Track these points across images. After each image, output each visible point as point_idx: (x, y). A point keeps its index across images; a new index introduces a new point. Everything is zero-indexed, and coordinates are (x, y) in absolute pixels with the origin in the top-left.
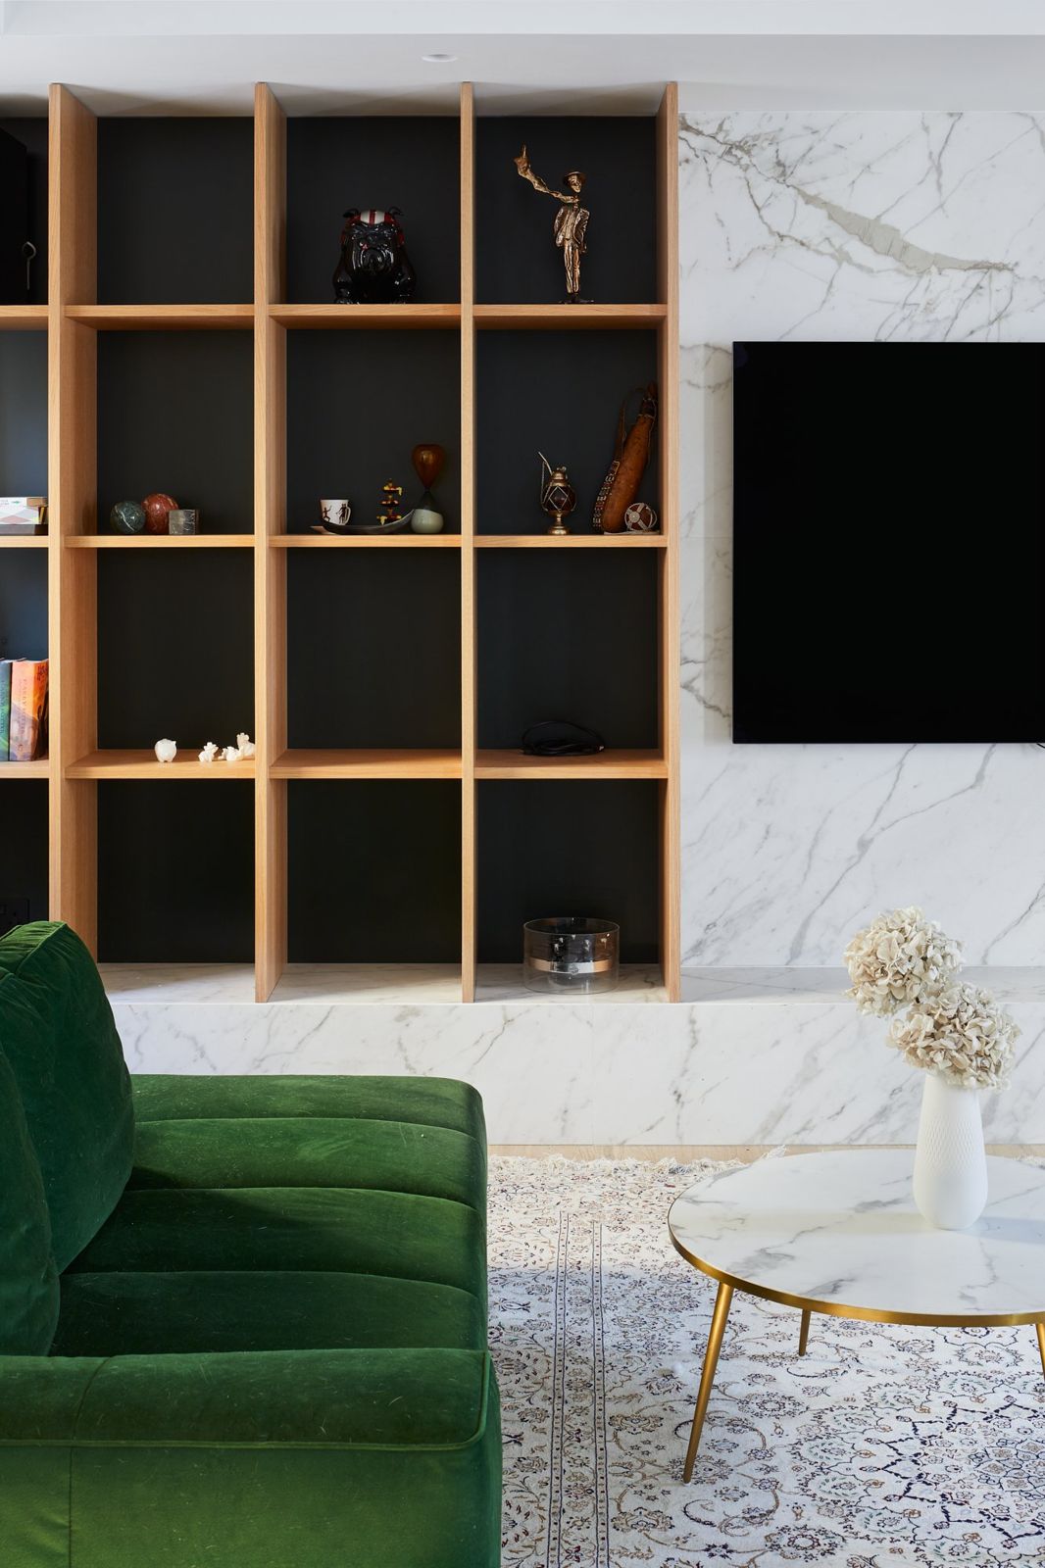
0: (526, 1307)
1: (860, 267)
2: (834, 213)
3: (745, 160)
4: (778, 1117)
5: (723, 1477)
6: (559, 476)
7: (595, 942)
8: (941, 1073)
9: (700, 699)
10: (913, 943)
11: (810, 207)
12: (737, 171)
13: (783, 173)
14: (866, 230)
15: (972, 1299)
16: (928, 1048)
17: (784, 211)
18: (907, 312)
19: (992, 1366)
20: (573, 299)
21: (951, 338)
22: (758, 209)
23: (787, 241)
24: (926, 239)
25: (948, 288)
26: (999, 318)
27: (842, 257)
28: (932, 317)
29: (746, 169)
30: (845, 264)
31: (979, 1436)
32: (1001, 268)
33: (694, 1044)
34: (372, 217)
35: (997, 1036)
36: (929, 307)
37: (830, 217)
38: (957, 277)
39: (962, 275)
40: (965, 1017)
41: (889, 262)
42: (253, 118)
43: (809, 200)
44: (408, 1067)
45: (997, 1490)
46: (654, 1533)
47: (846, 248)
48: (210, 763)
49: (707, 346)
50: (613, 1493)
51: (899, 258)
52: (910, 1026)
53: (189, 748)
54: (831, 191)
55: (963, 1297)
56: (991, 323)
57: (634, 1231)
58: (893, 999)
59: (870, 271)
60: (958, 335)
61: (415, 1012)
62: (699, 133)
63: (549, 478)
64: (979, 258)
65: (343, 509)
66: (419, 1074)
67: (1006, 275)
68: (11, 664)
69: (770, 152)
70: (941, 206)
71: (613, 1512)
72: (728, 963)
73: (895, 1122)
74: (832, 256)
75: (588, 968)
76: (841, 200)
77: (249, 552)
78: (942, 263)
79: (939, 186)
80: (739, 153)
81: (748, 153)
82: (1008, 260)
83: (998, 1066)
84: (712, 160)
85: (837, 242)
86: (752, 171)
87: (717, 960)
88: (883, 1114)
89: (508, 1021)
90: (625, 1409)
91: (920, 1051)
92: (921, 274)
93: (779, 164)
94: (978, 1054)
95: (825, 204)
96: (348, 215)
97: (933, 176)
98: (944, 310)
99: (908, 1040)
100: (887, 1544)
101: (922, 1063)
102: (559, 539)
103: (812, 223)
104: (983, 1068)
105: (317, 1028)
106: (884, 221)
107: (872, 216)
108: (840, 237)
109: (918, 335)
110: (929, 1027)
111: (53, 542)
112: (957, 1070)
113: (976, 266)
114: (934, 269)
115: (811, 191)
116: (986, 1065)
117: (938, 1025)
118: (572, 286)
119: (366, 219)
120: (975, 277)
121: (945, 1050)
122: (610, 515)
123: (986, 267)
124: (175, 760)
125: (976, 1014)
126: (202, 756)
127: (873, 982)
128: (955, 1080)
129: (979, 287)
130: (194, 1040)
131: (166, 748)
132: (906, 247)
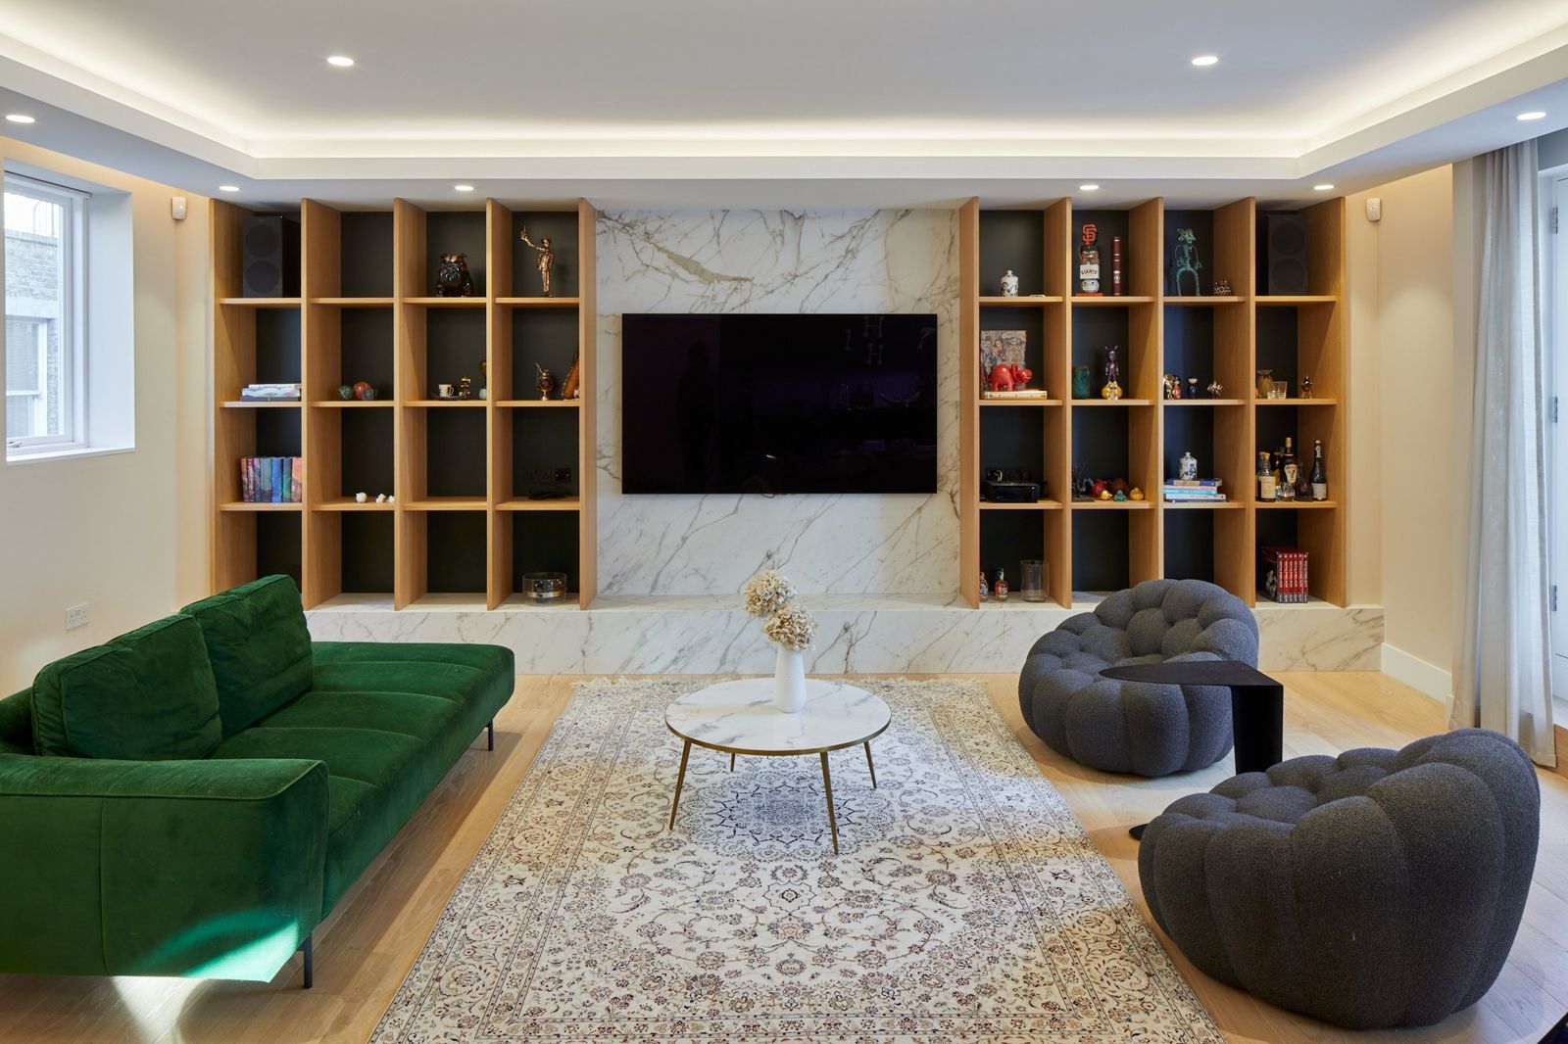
0: (588, 746)
1: (683, 280)
2: (671, 256)
3: (631, 231)
4: (628, 661)
5: (644, 818)
6: (544, 374)
7: (555, 582)
8: (784, 644)
9: (611, 474)
10: (772, 586)
11: (660, 253)
12: (628, 237)
13: (648, 238)
14: (686, 263)
15: (791, 743)
16: (778, 633)
17: (648, 253)
18: (704, 300)
19: (784, 769)
20: (546, 295)
21: (724, 312)
22: (637, 253)
23: (650, 268)
24: (713, 267)
25: (722, 289)
26: (745, 303)
27: (675, 275)
28: (715, 302)
29: (631, 235)
30: (676, 279)
31: (764, 800)
32: (746, 280)
33: (591, 628)
34: (451, 258)
35: (808, 626)
36: (714, 298)
37: (669, 257)
38: (727, 284)
39: (729, 283)
40: (794, 618)
41: (696, 278)
42: (392, 213)
43: (660, 249)
44: (463, 640)
45: (761, 822)
46: (605, 842)
47: (677, 271)
48: (380, 503)
49: (614, 315)
50: (593, 826)
51: (700, 276)
52: (771, 622)
53: (372, 496)
54: (671, 245)
55: (788, 742)
56: (741, 305)
57: (650, 712)
58: (763, 613)
59: (687, 282)
60: (726, 311)
61: (466, 615)
62: (610, 219)
63: (541, 375)
64: (736, 275)
65: (449, 389)
66: (468, 642)
67: (748, 283)
68: (282, 460)
69: (642, 227)
70: (719, 252)
71: (590, 833)
72: (622, 593)
73: (681, 664)
74: (670, 275)
75: (551, 595)
76: (673, 250)
77: (391, 409)
78: (719, 278)
79: (718, 243)
80: (628, 228)
81: (632, 228)
82: (749, 277)
83: (808, 640)
84: (616, 231)
85: (672, 269)
86: (634, 237)
87: (619, 591)
88: (675, 660)
89: (508, 619)
90: (614, 790)
91: (773, 634)
92: (710, 283)
93: (646, 233)
94: (799, 635)
95: (667, 251)
96: (442, 257)
97: (716, 238)
98: (721, 299)
99: (769, 629)
100: (703, 845)
101: (775, 640)
102: (545, 402)
103: (661, 260)
104: (801, 641)
105: (422, 623)
106: (694, 258)
107: (688, 257)
108: (674, 267)
109: (708, 311)
110: (778, 623)
111: (303, 405)
112: (790, 642)
113: (735, 279)
114: (716, 281)
115: (660, 245)
116: (803, 638)
117: (782, 622)
118: (546, 289)
119: (447, 259)
120: (735, 284)
121: (785, 633)
122: (568, 391)
123: (739, 280)
124: (366, 502)
125: (799, 617)
126: (377, 500)
127: (755, 604)
128: (789, 647)
129: (736, 288)
130: (366, 628)
131: (361, 496)
132: (704, 270)
